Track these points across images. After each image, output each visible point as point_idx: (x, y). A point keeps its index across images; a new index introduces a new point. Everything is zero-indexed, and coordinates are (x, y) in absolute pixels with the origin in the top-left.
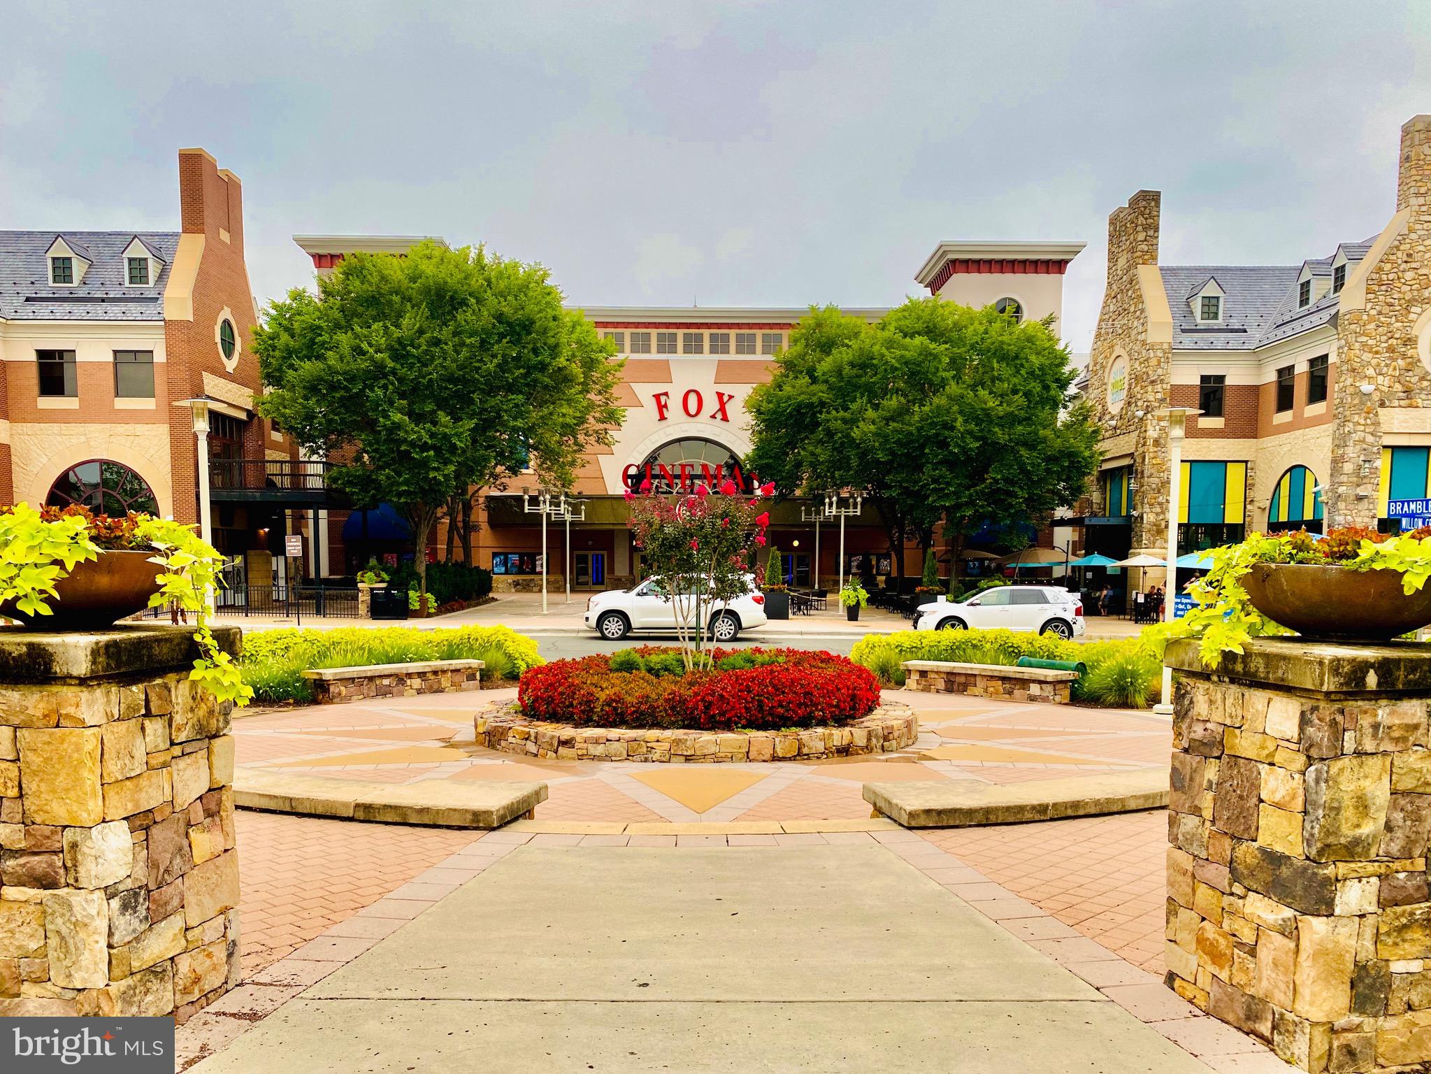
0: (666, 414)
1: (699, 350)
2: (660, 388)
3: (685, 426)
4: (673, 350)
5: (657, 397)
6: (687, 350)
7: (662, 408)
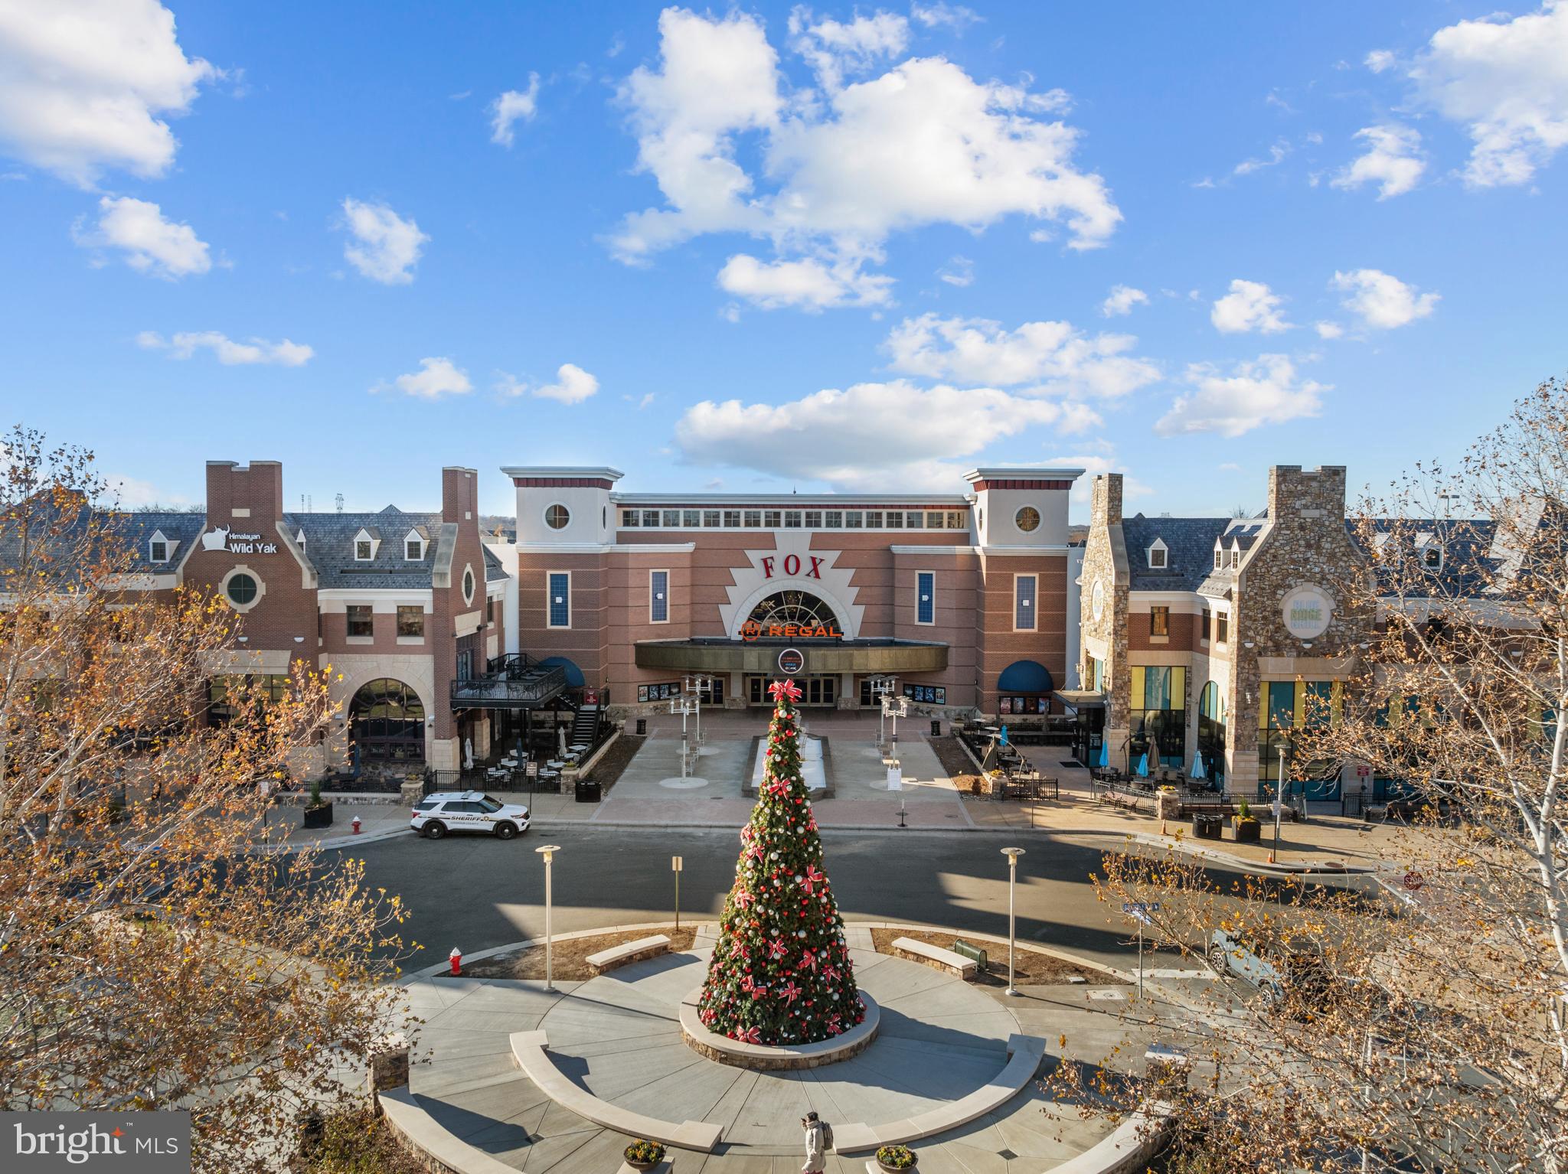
0: (771, 573)
1: (798, 524)
2: (766, 554)
3: (786, 582)
4: (777, 524)
5: (765, 561)
6: (789, 524)
7: (768, 568)
